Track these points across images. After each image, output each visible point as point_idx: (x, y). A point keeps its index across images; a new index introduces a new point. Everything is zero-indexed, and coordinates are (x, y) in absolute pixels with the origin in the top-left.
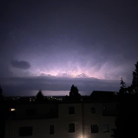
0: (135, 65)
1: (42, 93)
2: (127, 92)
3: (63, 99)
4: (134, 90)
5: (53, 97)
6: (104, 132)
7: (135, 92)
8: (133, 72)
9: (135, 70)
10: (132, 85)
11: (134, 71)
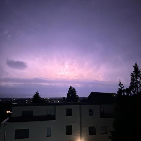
0: (134, 66)
1: (39, 94)
3: (60, 101)
4: (132, 92)
6: (102, 134)
7: (133, 94)
8: (132, 73)
10: (130, 87)
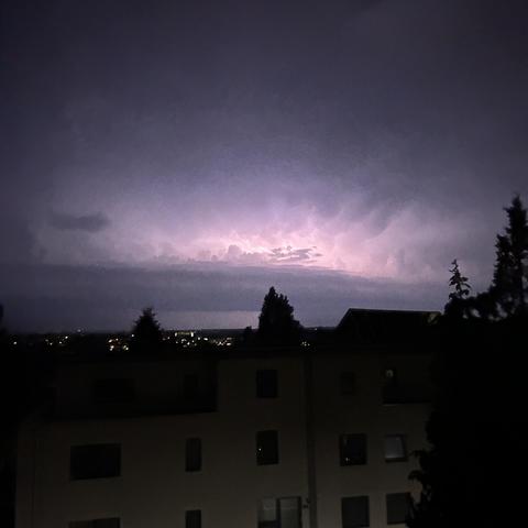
0: (508, 211)
1: (156, 318)
2: (475, 313)
3: (235, 343)
4: (499, 307)
5: (198, 333)
6: (388, 461)
7: (504, 314)
8: (499, 237)
9: (507, 229)
10: (492, 289)
11: (503, 234)
